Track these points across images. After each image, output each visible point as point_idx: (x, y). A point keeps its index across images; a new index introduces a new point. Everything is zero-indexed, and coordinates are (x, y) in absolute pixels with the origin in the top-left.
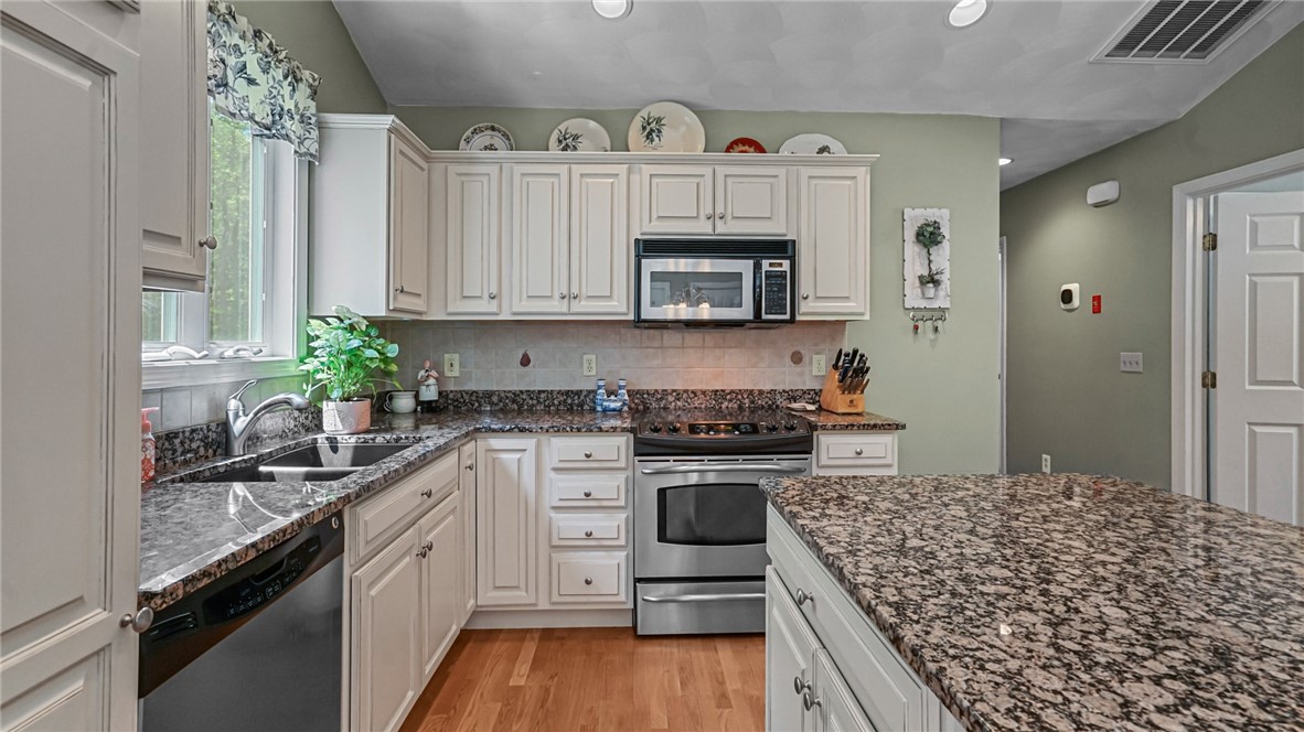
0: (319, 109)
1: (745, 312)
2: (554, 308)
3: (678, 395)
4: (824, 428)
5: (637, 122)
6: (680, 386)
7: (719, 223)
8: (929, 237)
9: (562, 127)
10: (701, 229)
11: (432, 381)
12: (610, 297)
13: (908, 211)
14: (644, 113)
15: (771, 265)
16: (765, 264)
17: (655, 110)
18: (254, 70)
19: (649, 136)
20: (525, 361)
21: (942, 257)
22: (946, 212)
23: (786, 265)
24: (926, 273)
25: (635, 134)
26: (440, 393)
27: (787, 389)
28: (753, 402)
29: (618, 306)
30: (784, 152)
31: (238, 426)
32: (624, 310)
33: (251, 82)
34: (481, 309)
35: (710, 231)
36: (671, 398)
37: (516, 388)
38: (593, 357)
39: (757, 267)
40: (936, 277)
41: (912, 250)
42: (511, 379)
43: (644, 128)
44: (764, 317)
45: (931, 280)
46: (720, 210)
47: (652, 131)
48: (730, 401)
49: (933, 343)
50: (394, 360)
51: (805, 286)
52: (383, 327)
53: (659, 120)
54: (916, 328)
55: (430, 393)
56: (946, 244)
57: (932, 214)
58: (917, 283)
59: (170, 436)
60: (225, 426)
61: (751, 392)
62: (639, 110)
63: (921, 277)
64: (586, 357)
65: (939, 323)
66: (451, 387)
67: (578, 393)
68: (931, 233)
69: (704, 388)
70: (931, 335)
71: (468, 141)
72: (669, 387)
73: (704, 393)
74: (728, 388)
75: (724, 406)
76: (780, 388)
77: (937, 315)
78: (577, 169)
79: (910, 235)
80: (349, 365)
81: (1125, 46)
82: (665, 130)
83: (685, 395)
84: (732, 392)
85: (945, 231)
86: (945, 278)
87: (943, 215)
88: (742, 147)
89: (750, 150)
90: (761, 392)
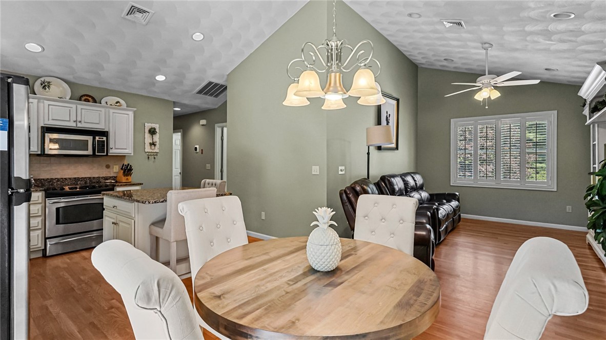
1: (89, 152)
3: (58, 180)
4: (118, 186)
5: (39, 82)
6: (59, 177)
7: (79, 124)
8: (152, 132)
10: (71, 125)
13: (146, 124)
14: (42, 79)
15: (99, 138)
16: (97, 138)
17: (47, 79)
19: (44, 87)
21: (156, 138)
22: (158, 125)
23: (105, 138)
24: (152, 142)
25: (37, 86)
27: (104, 176)
30: (103, 101)
32: (36, 150)
35: (75, 125)
36: (54, 181)
39: (94, 139)
40: (155, 143)
41: (147, 135)
43: (42, 84)
44: (97, 154)
45: (153, 144)
46: (79, 119)
47: (46, 86)
48: (81, 181)
49: (154, 162)
51: (111, 145)
53: (49, 83)
54: (149, 158)
56: (158, 134)
57: (154, 125)
58: (149, 145)
61: (90, 178)
62: (40, 77)
63: (150, 143)
65: (155, 156)
69: (70, 177)
70: (153, 160)
73: (70, 179)
74: (80, 177)
75: (78, 183)
76: (102, 176)
77: (155, 154)
79: (147, 131)
81: (200, 92)
82: (52, 87)
83: (61, 180)
84: (82, 178)
85: (157, 131)
86: (157, 144)
87: (157, 126)
88: (86, 97)
89: (90, 99)
90: (94, 178)
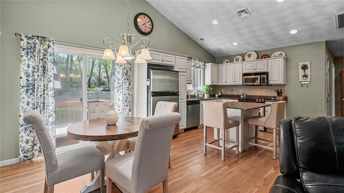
0: (205, 63)
1: (258, 83)
2: (232, 83)
3: (254, 96)
5: (247, 55)
6: (254, 95)
7: (255, 70)
8: (305, 67)
9: (236, 58)
10: (253, 71)
11: (220, 93)
12: (240, 82)
13: (300, 63)
14: (248, 54)
16: (262, 76)
17: (249, 53)
18: (198, 63)
19: (249, 57)
20: (232, 91)
21: (308, 72)
23: (265, 76)
25: (246, 57)
26: (221, 95)
28: (267, 98)
29: (241, 83)
30: (272, 56)
31: (196, 95)
33: (197, 64)
34: (224, 84)
37: (231, 94)
38: (241, 90)
39: (261, 76)
40: (306, 75)
41: (301, 70)
42: (230, 93)
43: (248, 56)
44: (262, 84)
45: (305, 76)
47: (249, 56)
50: (212, 90)
51: (270, 79)
52: (211, 86)
53: (250, 54)
54: (302, 85)
55: (220, 94)
56: (309, 69)
57: (305, 63)
58: (302, 77)
59: (191, 95)
60: (195, 95)
61: (266, 96)
62: (247, 53)
63: (303, 75)
64: (240, 90)
66: (223, 94)
67: (239, 95)
68: (304, 67)
69: (258, 95)
70: (306, 87)
71: (224, 61)
72: (253, 95)
73: (258, 96)
74: (262, 95)
76: (272, 96)
77: (308, 83)
78: (235, 64)
79: (300, 68)
80: (207, 90)
82: (252, 55)
84: (263, 96)
85: (309, 66)
86: (309, 75)
87: (308, 63)
88: (265, 56)
89: (266, 56)
90: (268, 96)
